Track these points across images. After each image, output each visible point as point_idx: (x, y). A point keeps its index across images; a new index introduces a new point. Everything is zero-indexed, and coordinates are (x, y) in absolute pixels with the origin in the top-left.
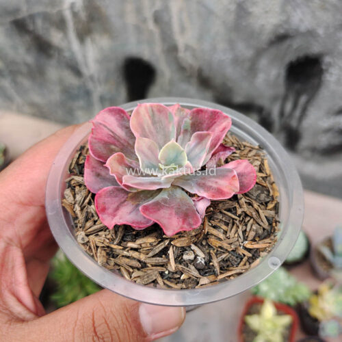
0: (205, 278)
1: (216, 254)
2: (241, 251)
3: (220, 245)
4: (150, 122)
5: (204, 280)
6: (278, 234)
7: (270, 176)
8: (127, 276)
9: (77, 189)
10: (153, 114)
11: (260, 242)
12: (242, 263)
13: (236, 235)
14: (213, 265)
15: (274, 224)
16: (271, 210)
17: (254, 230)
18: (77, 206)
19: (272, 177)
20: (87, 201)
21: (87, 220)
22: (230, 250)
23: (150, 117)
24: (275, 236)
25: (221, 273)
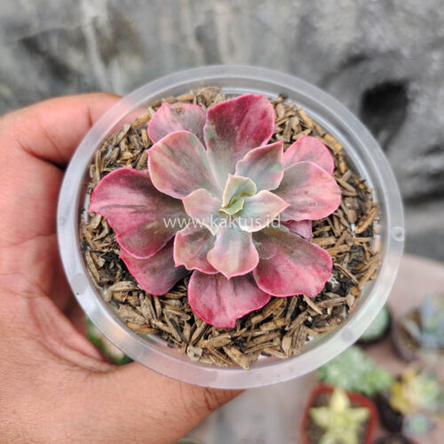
0: (349, 296)
1: (338, 262)
2: (357, 241)
3: (337, 252)
4: (172, 164)
5: (350, 299)
6: (374, 195)
7: (315, 128)
8: (280, 356)
9: (132, 300)
10: (172, 151)
11: (365, 217)
12: (368, 254)
13: (342, 228)
14: (345, 277)
15: (361, 186)
16: (346, 171)
17: (350, 208)
18: (153, 322)
19: (318, 128)
20: (158, 306)
21: (180, 329)
22: (349, 249)
23: (169, 157)
24: (372, 200)
25: (359, 279)
